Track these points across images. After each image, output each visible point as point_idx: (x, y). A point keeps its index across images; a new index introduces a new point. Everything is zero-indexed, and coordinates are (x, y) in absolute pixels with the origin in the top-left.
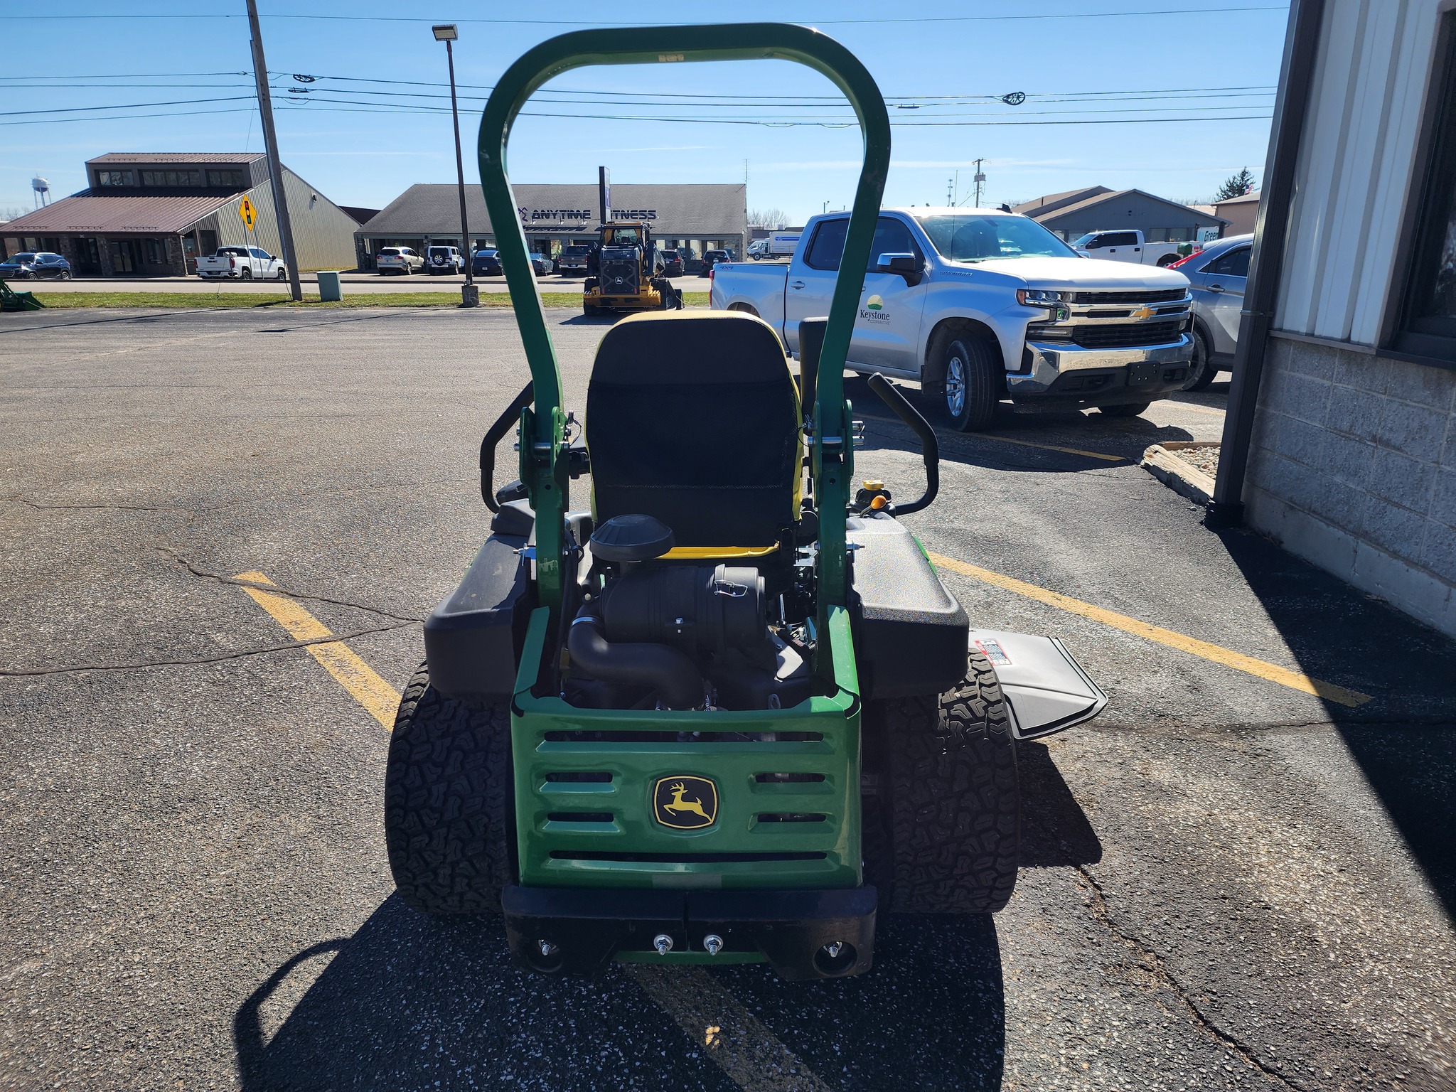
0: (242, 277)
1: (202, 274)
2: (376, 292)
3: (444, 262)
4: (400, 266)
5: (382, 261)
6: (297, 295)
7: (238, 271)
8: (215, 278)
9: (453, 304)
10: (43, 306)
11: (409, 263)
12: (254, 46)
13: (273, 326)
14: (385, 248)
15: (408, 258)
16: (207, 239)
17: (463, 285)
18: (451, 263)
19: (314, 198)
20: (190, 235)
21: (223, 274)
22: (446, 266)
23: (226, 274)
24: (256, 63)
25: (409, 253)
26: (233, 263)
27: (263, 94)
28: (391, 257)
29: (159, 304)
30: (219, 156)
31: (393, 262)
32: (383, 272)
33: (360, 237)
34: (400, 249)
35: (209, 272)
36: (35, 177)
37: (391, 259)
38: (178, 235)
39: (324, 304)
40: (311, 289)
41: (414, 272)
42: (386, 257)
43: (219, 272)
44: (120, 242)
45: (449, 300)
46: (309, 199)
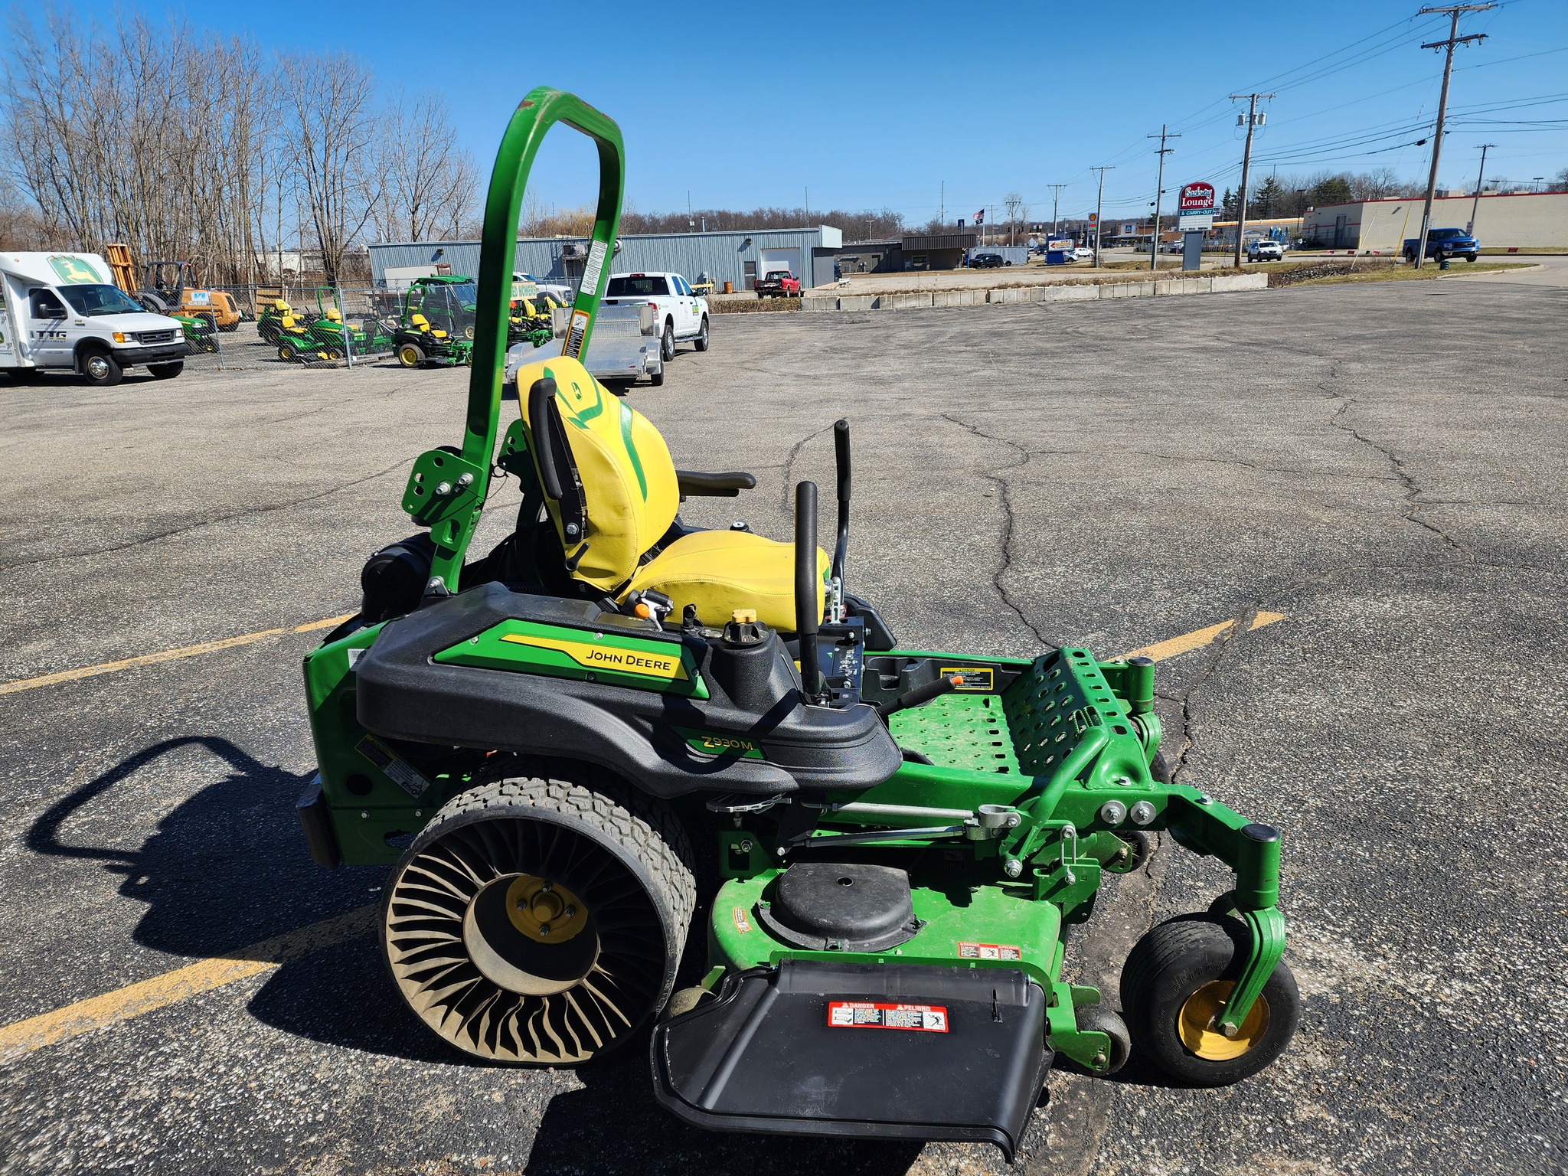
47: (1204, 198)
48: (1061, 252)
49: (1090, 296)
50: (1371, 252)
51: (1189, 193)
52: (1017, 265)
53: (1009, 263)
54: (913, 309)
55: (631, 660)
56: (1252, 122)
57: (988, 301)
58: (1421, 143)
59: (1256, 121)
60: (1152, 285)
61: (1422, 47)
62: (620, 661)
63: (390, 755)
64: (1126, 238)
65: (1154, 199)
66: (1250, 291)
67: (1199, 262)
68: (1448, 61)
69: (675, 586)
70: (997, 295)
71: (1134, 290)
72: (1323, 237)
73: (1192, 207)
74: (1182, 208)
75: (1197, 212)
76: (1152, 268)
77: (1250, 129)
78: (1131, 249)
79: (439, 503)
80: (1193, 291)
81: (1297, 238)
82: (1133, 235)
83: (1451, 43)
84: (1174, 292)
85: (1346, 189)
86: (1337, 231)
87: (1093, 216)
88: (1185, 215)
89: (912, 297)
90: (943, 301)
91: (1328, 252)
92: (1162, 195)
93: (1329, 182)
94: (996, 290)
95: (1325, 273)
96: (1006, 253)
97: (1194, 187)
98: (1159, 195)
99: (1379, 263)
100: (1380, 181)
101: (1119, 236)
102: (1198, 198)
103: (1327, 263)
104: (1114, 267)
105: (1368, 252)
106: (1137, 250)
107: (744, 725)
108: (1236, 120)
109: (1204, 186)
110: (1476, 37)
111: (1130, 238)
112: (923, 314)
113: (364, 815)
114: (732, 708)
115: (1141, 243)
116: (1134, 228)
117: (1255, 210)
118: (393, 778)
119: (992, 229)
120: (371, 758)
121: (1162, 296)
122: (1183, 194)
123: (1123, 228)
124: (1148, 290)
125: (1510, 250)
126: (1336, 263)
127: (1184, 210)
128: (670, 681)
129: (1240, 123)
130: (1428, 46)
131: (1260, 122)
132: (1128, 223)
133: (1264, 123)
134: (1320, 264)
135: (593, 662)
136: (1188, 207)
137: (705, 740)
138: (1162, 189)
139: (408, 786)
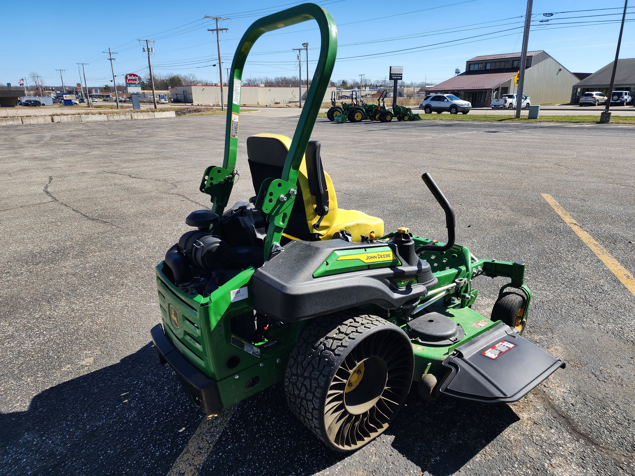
0: (508, 108)
1: (492, 106)
2: (558, 115)
3: (618, 99)
4: (592, 102)
5: (583, 99)
6: (518, 116)
7: (507, 105)
8: (497, 108)
9: (594, 122)
10: (421, 119)
11: (598, 100)
12: (529, 3)
13: (494, 130)
14: (586, 93)
15: (598, 97)
16: (504, 91)
17: (602, 111)
18: (623, 100)
19: (560, 70)
20: (497, 89)
21: (500, 106)
22: (619, 101)
23: (502, 106)
24: (528, 11)
25: (600, 95)
26: (506, 101)
27: (527, 25)
28: (588, 97)
29: (461, 119)
30: (515, 54)
31: (589, 100)
32: (581, 105)
33: (576, 87)
34: (594, 93)
35: (495, 106)
36: (457, 68)
37: (588, 98)
38: (492, 90)
39: (529, 120)
40: (525, 113)
41: (599, 105)
42: (585, 97)
43: (499, 105)
44: (469, 93)
45: (591, 119)
46: (557, 70)
47: (136, 80)
48: (71, 100)
49: (103, 119)
50: (199, 105)
51: (129, 78)
52: (48, 106)
53: (44, 105)
54: (12, 125)
55: (379, 256)
56: (148, 51)
57: (53, 121)
58: (214, 65)
59: (150, 50)
60: (130, 115)
61: (208, 30)
62: (376, 258)
63: (243, 342)
64: (96, 95)
65: (112, 79)
66: (170, 118)
67: (139, 106)
68: (218, 37)
69: (349, 227)
70: (56, 119)
71: (123, 117)
72: (180, 98)
73: (131, 83)
74: (127, 83)
75: (134, 86)
76: (118, 108)
77: (149, 54)
78: (101, 100)
79: (279, 206)
80: (147, 118)
81: (171, 98)
82: (99, 94)
83: (217, 30)
84: (140, 118)
85: (180, 81)
86: (184, 96)
87: (79, 85)
88: (129, 86)
89: (9, 119)
90: (27, 121)
91: (183, 104)
92: (115, 77)
93: (173, 77)
94: (56, 116)
95: (190, 112)
96: (42, 100)
97: (131, 75)
98: (114, 78)
99: (208, 109)
100: (191, 78)
101: (92, 94)
102: (133, 80)
103: (189, 108)
104: (98, 108)
105: (198, 105)
106: (104, 100)
107: (413, 271)
108: (142, 50)
109: (135, 75)
110: (225, 29)
111: (98, 95)
112: (19, 128)
113: (237, 377)
114: (408, 266)
115: (106, 98)
116: (99, 91)
117: (148, 86)
118: (249, 352)
119: (30, 89)
120: (238, 346)
121: (135, 120)
122: (126, 78)
123: (94, 91)
124: (129, 117)
125: (244, 105)
126: (192, 108)
127: (128, 84)
128: (392, 261)
129: (144, 51)
130: (210, 30)
131: (152, 51)
132: (96, 89)
133: (153, 52)
134: (187, 108)
135: (369, 261)
136: (130, 83)
137: (402, 282)
138: (114, 75)
139: (255, 353)
